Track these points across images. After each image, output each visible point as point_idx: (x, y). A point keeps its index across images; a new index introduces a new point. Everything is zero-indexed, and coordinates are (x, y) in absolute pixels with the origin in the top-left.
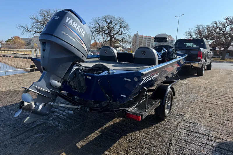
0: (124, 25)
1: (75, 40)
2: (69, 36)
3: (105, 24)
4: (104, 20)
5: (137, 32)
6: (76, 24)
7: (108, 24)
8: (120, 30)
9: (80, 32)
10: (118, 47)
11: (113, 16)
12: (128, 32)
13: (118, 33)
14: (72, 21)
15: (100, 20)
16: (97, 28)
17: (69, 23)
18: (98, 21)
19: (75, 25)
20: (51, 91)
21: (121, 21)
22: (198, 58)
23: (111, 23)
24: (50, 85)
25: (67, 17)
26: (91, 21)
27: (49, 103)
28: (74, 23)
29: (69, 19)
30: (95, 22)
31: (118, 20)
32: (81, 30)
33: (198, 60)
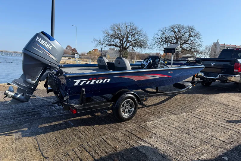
0: (193, 33)
1: (41, 52)
2: (37, 49)
3: (173, 34)
4: (172, 29)
5: (218, 40)
6: (44, 41)
7: (175, 34)
8: (189, 39)
9: (46, 46)
10: (189, 58)
11: (182, 25)
12: (199, 42)
13: (187, 43)
14: (40, 39)
15: (167, 30)
16: (163, 39)
17: (38, 41)
18: (164, 31)
19: (42, 42)
20: (27, 86)
21: (190, 29)
22: (235, 71)
23: (179, 32)
24: (26, 82)
25: (37, 37)
26: (157, 32)
27: (26, 94)
28: (42, 40)
29: (39, 38)
30: (162, 32)
31: (188, 28)
32: (48, 45)
33: (236, 73)
